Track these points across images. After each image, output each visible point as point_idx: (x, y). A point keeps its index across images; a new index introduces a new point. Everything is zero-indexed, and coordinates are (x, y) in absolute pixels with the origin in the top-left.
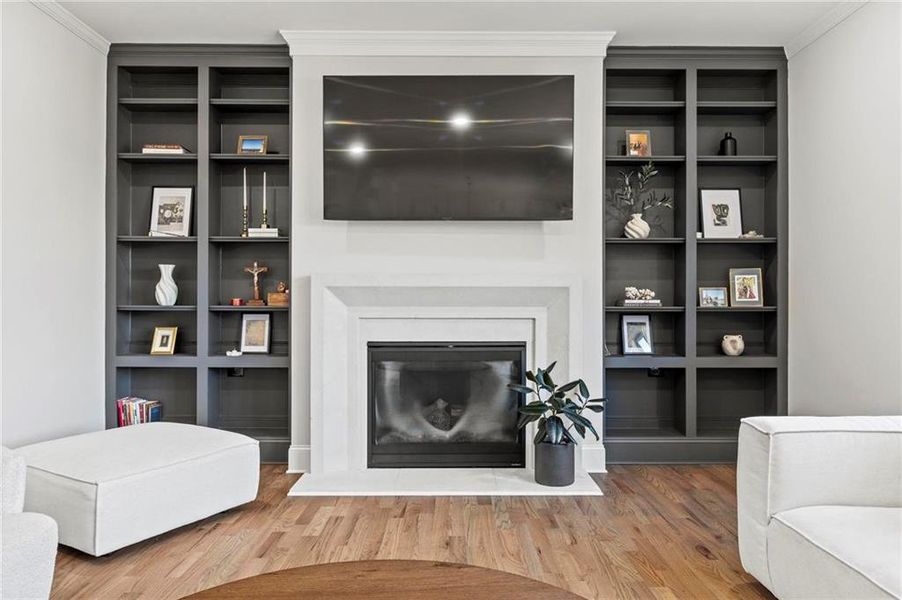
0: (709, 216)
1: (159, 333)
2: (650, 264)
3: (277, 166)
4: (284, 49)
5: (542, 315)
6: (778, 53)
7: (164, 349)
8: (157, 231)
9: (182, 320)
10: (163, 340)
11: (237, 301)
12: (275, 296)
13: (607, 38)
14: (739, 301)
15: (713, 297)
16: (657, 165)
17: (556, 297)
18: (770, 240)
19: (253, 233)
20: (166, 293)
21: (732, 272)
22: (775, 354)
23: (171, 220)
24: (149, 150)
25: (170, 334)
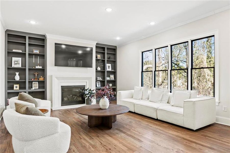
0: (107, 67)
1: (15, 86)
2: (100, 74)
5: (88, 81)
6: (116, 47)
7: (17, 89)
11: (33, 79)
12: (41, 78)
13: (97, 42)
14: (111, 79)
15: (108, 79)
16: (102, 60)
17: (90, 79)
18: (115, 71)
19: (37, 67)
20: (17, 78)
21: (110, 75)
22: (115, 86)
23: (17, 64)
24: (14, 51)
25: (18, 86)
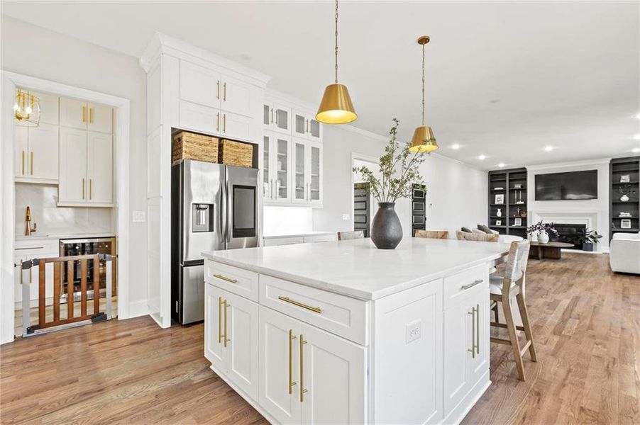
1: (497, 222)
3: (524, 190)
4: (525, 169)
8: (496, 203)
9: (503, 219)
10: (498, 223)
11: (514, 215)
12: (523, 215)
13: (610, 159)
16: (630, 183)
17: (592, 215)
19: (518, 203)
20: (499, 214)
23: (500, 201)
24: (496, 189)
25: (500, 222)
